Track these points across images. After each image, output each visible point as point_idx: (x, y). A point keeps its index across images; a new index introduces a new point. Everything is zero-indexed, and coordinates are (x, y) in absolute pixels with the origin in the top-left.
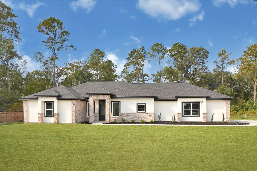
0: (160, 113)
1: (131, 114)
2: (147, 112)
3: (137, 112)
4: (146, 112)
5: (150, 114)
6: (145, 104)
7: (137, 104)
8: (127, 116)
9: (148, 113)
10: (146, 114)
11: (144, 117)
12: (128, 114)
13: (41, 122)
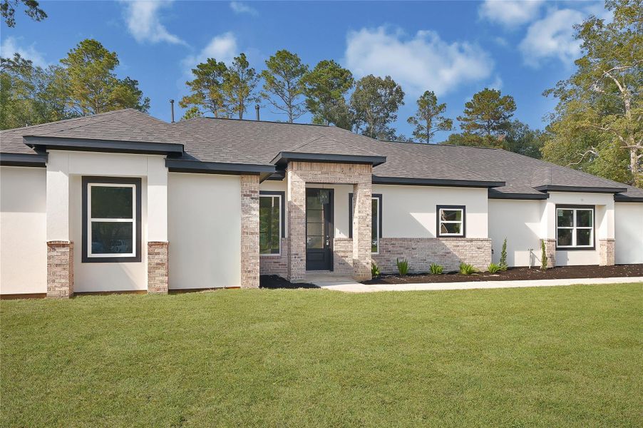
0: (505, 241)
1: (421, 245)
2: (468, 236)
3: (438, 236)
4: (464, 236)
5: (480, 243)
6: (464, 207)
7: (438, 207)
8: (407, 251)
9: (471, 240)
10: (468, 241)
11: (462, 253)
12: (407, 243)
13: (66, 289)
